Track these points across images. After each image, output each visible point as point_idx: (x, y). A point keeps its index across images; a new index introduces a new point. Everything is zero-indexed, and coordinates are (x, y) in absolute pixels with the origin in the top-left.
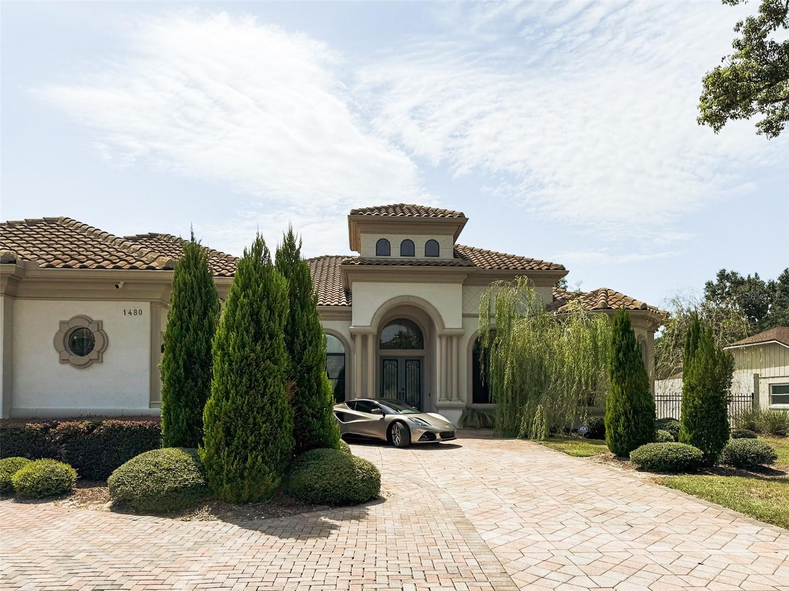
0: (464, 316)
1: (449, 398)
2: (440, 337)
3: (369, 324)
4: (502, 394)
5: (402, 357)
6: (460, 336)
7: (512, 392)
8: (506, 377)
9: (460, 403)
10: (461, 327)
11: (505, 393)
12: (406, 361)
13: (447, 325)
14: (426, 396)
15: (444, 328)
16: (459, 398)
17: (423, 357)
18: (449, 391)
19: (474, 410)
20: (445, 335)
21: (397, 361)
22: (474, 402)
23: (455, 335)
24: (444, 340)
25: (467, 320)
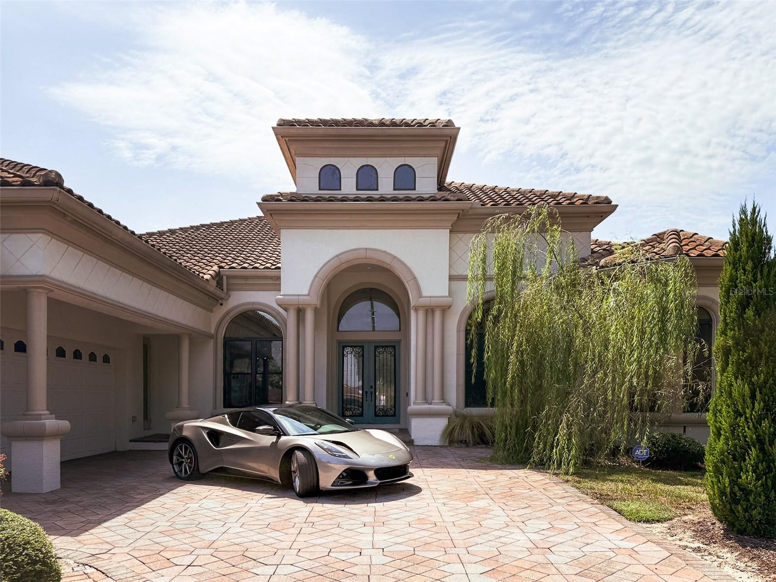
0: (451, 278)
1: (426, 400)
2: (416, 309)
3: (306, 292)
4: (504, 393)
5: (369, 342)
6: (445, 309)
7: (520, 391)
8: (510, 367)
9: (444, 407)
10: (447, 295)
11: (509, 393)
12: (376, 347)
13: (425, 293)
14: (402, 397)
15: (420, 295)
16: (443, 399)
17: (399, 342)
18: (429, 389)
19: (464, 417)
20: (422, 307)
21: (362, 347)
22: (467, 405)
23: (437, 307)
24: (421, 314)
25: (457, 284)
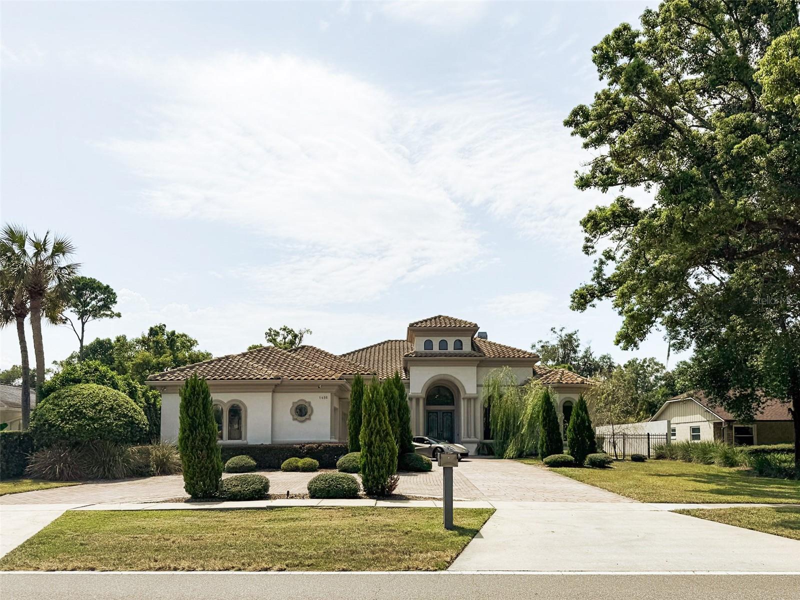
0: (478, 386)
1: (468, 436)
2: (464, 399)
3: (420, 392)
4: (497, 434)
5: (440, 411)
6: (475, 399)
8: (498, 424)
9: (476, 439)
10: (476, 392)
12: (443, 413)
13: (467, 392)
14: (456, 434)
15: (465, 393)
16: (475, 436)
17: (454, 410)
18: (469, 432)
19: (484, 444)
20: (466, 398)
21: (437, 413)
22: (485, 439)
23: (472, 398)
24: (466, 401)
25: (479, 388)
